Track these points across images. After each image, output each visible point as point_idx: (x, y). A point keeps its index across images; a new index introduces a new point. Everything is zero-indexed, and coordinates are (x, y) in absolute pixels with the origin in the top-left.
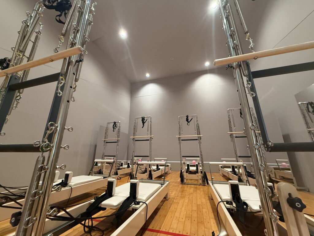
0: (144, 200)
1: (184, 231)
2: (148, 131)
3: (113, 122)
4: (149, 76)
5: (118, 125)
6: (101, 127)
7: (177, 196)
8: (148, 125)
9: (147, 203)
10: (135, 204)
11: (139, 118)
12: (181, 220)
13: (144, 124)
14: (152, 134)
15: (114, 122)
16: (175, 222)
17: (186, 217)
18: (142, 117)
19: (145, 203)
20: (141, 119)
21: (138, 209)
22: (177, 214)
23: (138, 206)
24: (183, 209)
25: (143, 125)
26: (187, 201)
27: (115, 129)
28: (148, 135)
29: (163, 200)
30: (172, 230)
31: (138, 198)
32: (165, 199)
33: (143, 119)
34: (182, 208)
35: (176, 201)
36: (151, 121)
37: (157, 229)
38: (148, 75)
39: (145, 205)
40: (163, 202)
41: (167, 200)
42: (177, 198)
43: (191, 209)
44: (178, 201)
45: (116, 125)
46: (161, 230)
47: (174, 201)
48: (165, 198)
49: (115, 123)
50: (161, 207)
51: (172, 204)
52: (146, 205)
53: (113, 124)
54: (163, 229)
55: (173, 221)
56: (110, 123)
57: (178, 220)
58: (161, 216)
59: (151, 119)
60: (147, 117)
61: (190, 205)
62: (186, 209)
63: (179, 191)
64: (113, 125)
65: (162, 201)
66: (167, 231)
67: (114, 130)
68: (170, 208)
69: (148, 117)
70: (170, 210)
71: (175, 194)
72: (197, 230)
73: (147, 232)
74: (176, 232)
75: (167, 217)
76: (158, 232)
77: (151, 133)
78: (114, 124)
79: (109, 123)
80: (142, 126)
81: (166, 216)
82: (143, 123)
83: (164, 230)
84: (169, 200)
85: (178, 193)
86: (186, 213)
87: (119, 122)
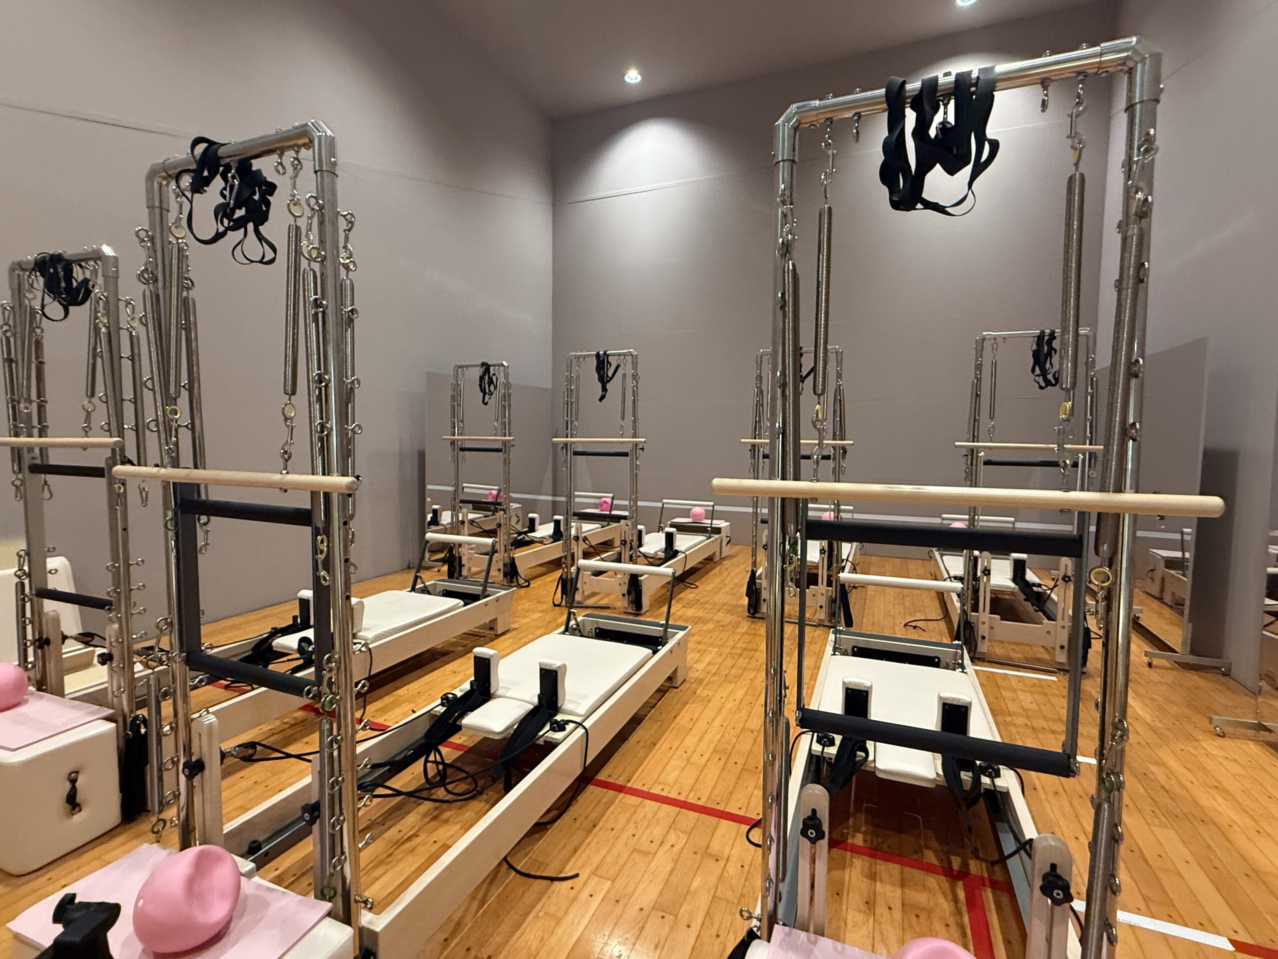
0: (580, 716)
1: (693, 793)
2: (623, 418)
3: (480, 363)
4: (639, 78)
5: (502, 379)
6: (432, 378)
7: (714, 670)
8: (624, 389)
9: (587, 724)
10: (552, 729)
11: (584, 357)
12: (695, 758)
13: (608, 386)
14: (640, 430)
15: (483, 364)
16: (676, 762)
17: (715, 751)
18: (598, 355)
19: (580, 724)
20: (594, 362)
21: (559, 744)
22: (690, 741)
23: (559, 736)
24: (717, 723)
25: (604, 389)
26: (739, 694)
27: (491, 394)
28: (622, 436)
29: (662, 685)
30: (661, 787)
31: (564, 707)
32: (668, 684)
33: (602, 362)
34: (713, 720)
35: (705, 693)
36: (635, 377)
37: (620, 782)
38: (633, 76)
39: (580, 731)
40: (662, 691)
41: (677, 688)
42: (714, 678)
43: (741, 725)
44: (711, 694)
45: (490, 379)
46: (629, 785)
47: (698, 692)
48: (670, 679)
49: (486, 367)
50: (649, 712)
51: (687, 703)
52: (583, 731)
53: (477, 372)
54: (635, 784)
55: (672, 762)
56: (467, 367)
57: (688, 759)
58: (642, 744)
59: (635, 365)
60: (619, 355)
61: (744, 711)
62: (725, 725)
63: (728, 651)
64: (482, 378)
65: (659, 690)
66: (645, 789)
67: (487, 397)
68: (675, 717)
69: (625, 355)
70: (672, 726)
71: (709, 664)
72: (732, 792)
73: (591, 788)
74: (669, 792)
75: (657, 746)
76: (621, 789)
77: (635, 428)
78: (484, 374)
79: (460, 367)
80: (600, 393)
81: (654, 745)
82: (604, 380)
83: (638, 786)
84: (680, 689)
85: (723, 657)
86: (718, 737)
87: (503, 365)
